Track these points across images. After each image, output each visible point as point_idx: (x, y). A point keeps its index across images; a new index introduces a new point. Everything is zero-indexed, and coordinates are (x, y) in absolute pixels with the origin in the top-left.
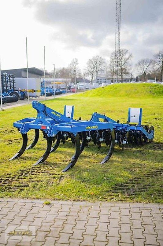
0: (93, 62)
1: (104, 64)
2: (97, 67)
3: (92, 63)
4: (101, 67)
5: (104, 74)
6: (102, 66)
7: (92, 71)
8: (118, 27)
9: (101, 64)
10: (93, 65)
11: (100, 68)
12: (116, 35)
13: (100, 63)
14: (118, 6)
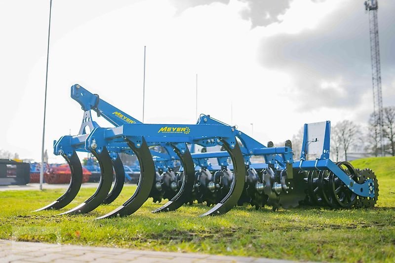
0: (338, 131)
1: (358, 134)
2: (345, 140)
3: (336, 133)
4: (354, 140)
5: (360, 152)
6: (355, 138)
7: (337, 148)
8: (376, 69)
9: (352, 135)
10: (337, 137)
11: (351, 140)
12: (373, 81)
13: (351, 132)
14: (373, 35)
